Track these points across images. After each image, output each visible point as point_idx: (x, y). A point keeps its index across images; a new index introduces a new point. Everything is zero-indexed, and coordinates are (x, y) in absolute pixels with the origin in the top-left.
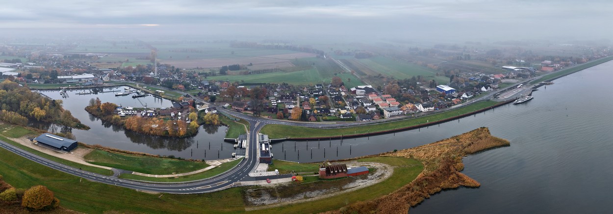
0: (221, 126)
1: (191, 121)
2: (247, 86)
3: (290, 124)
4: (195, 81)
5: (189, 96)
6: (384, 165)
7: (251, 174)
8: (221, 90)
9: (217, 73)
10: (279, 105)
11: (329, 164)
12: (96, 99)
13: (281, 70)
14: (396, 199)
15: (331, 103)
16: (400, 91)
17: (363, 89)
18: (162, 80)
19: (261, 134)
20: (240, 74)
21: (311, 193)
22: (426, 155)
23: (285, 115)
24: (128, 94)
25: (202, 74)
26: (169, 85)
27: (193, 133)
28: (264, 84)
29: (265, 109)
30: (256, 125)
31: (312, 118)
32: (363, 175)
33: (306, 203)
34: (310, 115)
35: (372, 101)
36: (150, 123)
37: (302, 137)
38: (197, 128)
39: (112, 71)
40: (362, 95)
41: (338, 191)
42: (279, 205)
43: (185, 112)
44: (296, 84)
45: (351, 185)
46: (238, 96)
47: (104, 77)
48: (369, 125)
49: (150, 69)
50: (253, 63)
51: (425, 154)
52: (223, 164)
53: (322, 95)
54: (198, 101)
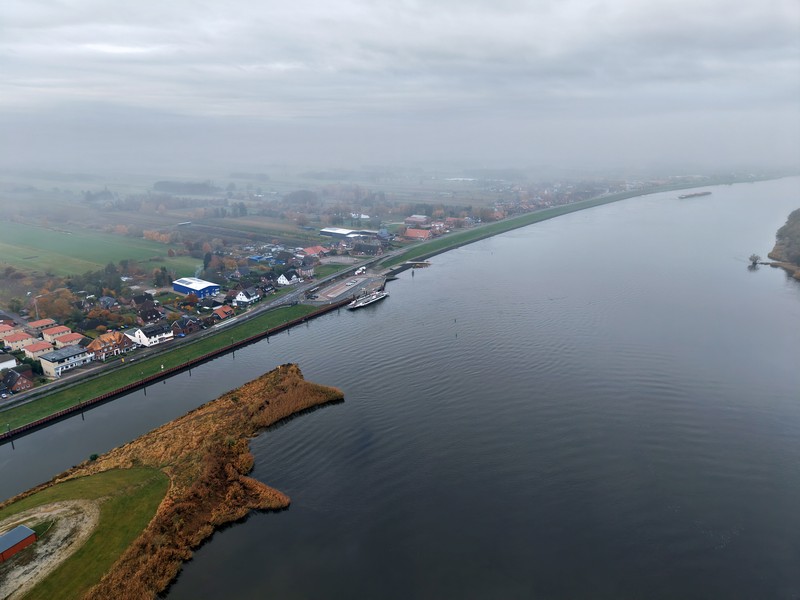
22: (170, 450)
32: (23, 551)
51: (166, 448)
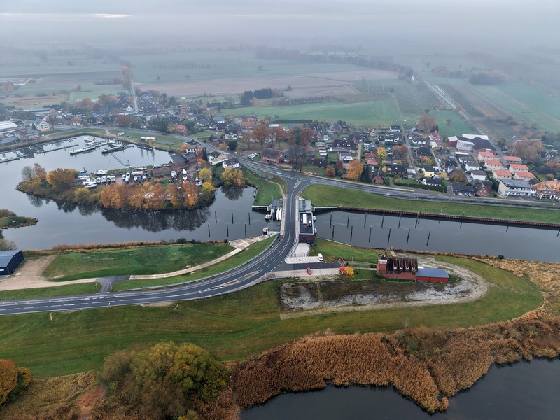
0: (246, 187)
1: (203, 181)
2: (283, 125)
3: (344, 186)
4: (204, 117)
5: (196, 143)
6: (475, 275)
7: (289, 260)
8: (243, 131)
9: (236, 103)
10: (330, 156)
11: (394, 254)
12: (33, 166)
13: (337, 100)
14: (477, 340)
15: (412, 157)
16: (543, 155)
17: (471, 140)
18: (148, 118)
19: (303, 199)
20: (274, 104)
21: (362, 297)
23: (338, 171)
24: (94, 149)
25: (213, 105)
26: (161, 127)
27: (207, 201)
28: (310, 121)
29: (310, 161)
30: (296, 186)
31: (378, 179)
32: (439, 283)
33: (354, 312)
34: (375, 174)
35: (482, 164)
36: (140, 192)
37: (359, 207)
38: (213, 192)
39: (52, 110)
40: (467, 151)
41: (398, 301)
42: (320, 312)
43: (192, 168)
44: (358, 124)
45: (418, 296)
46: (270, 140)
47: (38, 123)
48: (467, 204)
49: (124, 101)
50: (292, 87)
52: (253, 245)
53: (399, 144)
54: (210, 149)
